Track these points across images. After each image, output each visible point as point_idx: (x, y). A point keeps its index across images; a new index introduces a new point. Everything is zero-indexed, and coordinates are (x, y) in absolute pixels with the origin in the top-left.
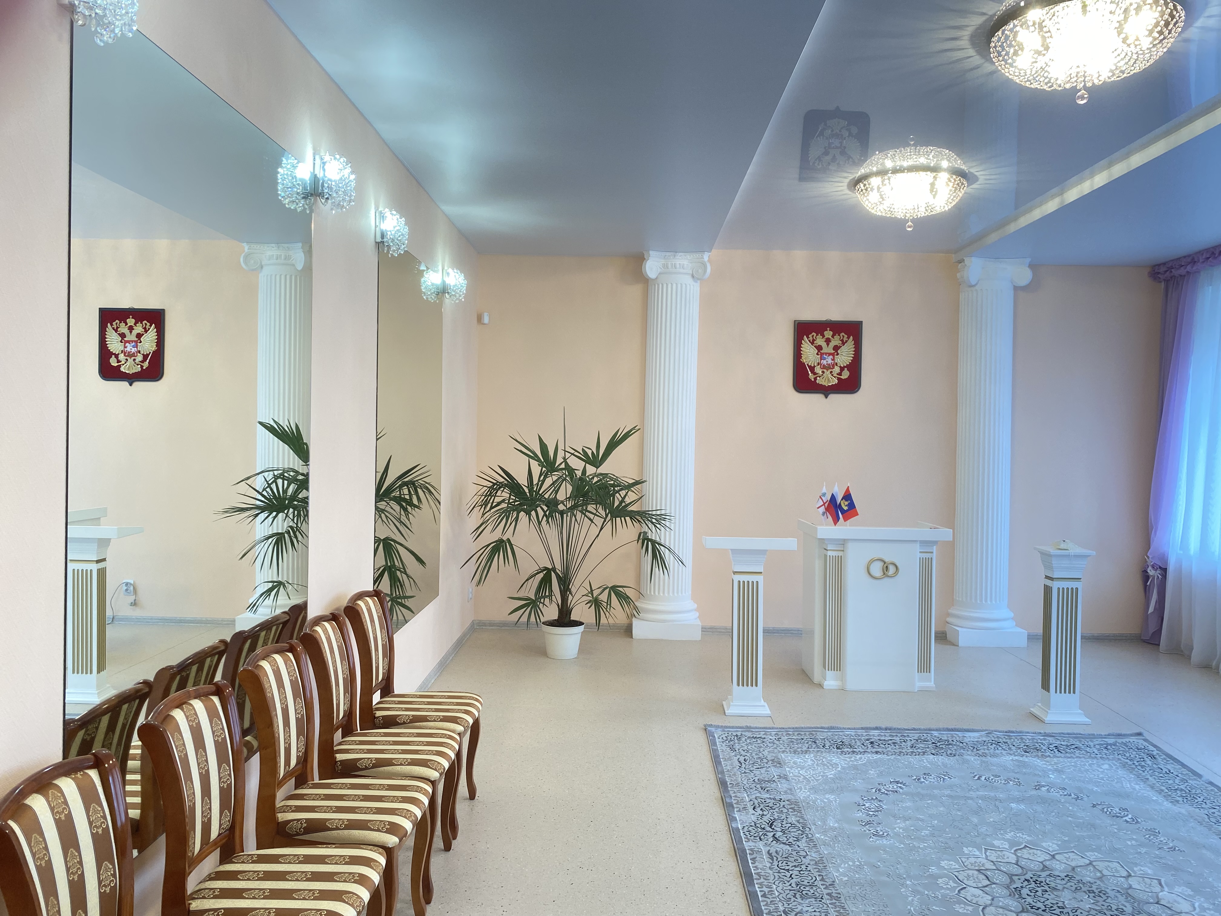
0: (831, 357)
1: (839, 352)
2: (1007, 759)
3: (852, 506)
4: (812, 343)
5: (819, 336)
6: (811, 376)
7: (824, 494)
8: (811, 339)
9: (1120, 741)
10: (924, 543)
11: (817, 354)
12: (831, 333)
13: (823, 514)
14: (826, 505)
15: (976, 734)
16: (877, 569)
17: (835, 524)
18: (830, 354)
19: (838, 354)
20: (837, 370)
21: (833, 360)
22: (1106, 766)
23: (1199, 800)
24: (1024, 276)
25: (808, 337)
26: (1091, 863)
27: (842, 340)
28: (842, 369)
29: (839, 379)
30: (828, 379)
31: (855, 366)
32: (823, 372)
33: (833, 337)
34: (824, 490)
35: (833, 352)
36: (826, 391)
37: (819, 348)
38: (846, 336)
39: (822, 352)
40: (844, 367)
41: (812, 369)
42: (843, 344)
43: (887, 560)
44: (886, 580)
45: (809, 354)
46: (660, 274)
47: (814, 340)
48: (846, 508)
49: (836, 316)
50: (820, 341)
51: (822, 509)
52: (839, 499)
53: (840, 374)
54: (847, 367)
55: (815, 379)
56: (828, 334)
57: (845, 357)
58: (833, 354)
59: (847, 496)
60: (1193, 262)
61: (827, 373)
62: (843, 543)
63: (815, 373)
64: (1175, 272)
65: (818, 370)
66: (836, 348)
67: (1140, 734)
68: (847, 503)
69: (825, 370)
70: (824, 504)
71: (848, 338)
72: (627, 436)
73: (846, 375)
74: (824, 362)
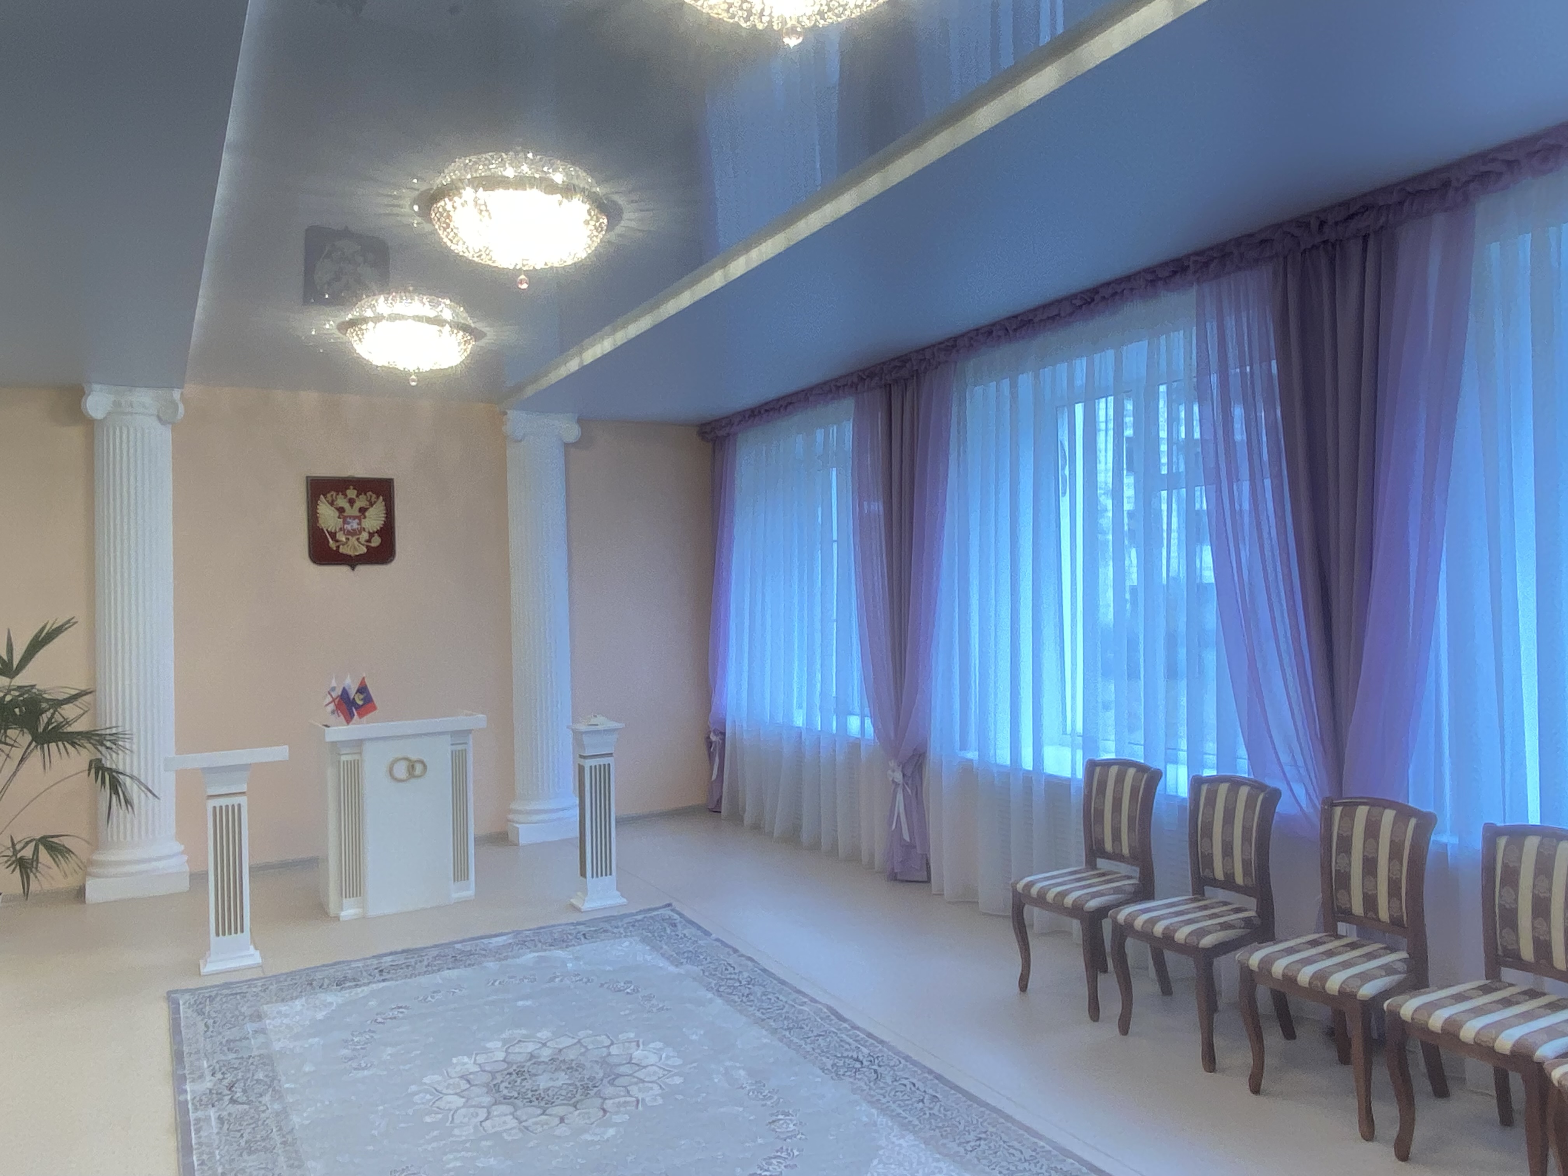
0: (357, 521)
1: (367, 514)
2: (529, 957)
3: (368, 700)
4: (332, 504)
5: (340, 496)
6: (332, 544)
7: (333, 689)
8: (329, 499)
9: (648, 915)
10: (454, 733)
11: (339, 517)
12: (355, 492)
13: (333, 712)
14: (337, 701)
15: (504, 938)
16: (401, 770)
17: (348, 721)
18: (355, 518)
19: (365, 517)
20: (365, 536)
21: (359, 524)
22: (627, 944)
23: (702, 957)
24: (572, 432)
25: (325, 497)
26: (579, 1041)
27: (370, 501)
28: (371, 535)
29: (367, 547)
30: (355, 547)
31: (387, 532)
32: (348, 539)
33: (357, 496)
34: (334, 683)
35: (358, 514)
36: (352, 562)
37: (341, 510)
38: (374, 496)
39: (345, 514)
40: (374, 533)
41: (333, 535)
42: (372, 505)
43: (414, 758)
44: (413, 780)
45: (328, 516)
46: (109, 413)
47: (333, 501)
48: (360, 703)
49: (360, 472)
50: (342, 502)
51: (332, 707)
52: (352, 693)
53: (369, 541)
54: (377, 532)
55: (338, 547)
56: (352, 493)
57: (374, 519)
58: (359, 518)
59: (362, 689)
60: (731, 424)
61: (353, 540)
62: (359, 744)
63: (337, 541)
64: (721, 433)
65: (342, 537)
66: (363, 510)
67: (669, 905)
68: (362, 697)
69: (350, 537)
70: (334, 701)
71: (378, 498)
72: (59, 631)
73: (376, 541)
74: (348, 527)
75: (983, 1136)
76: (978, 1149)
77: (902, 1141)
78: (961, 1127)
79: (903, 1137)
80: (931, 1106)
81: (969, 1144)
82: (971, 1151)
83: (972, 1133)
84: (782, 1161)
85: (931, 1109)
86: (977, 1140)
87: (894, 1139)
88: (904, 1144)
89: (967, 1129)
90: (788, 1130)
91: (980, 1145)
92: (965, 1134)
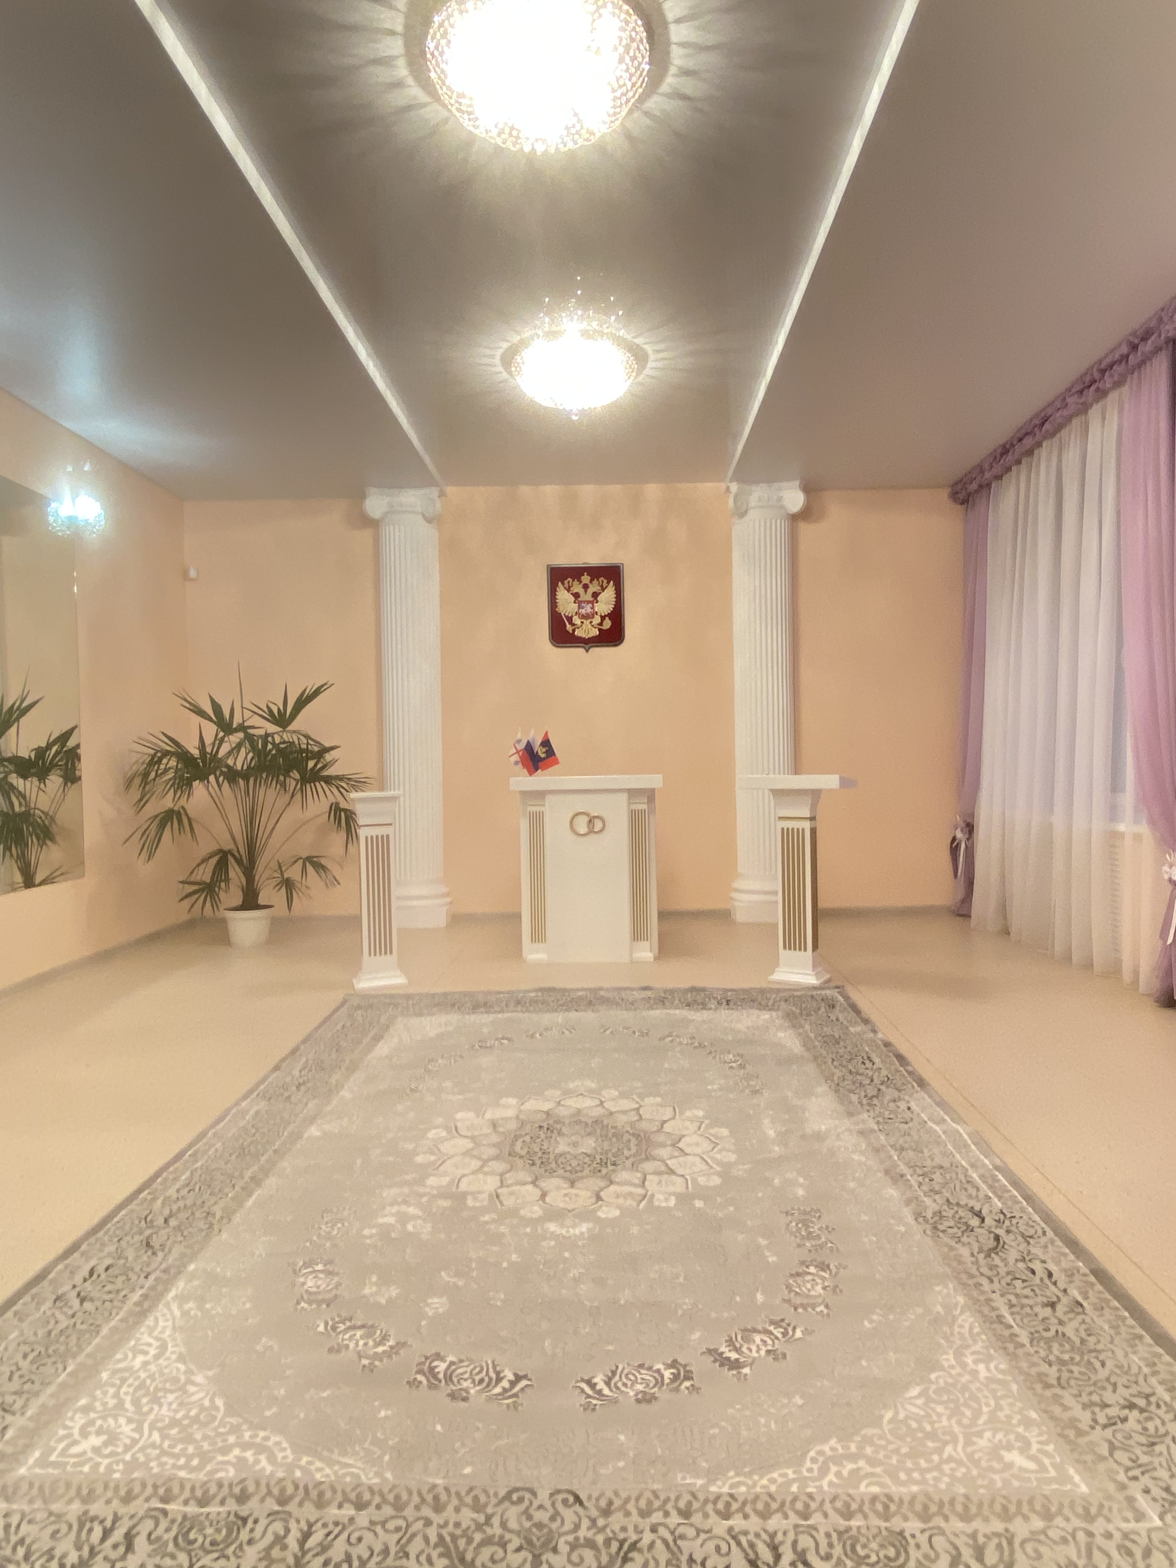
0: (590, 605)
1: (599, 599)
2: (658, 1013)
3: (550, 752)
4: (568, 590)
5: (576, 582)
6: (569, 628)
8: (566, 585)
10: (630, 792)
11: (575, 602)
12: (589, 578)
13: (516, 763)
14: (521, 753)
16: (581, 825)
17: (532, 773)
18: (588, 602)
19: (597, 602)
20: (597, 620)
22: (767, 1016)
24: (797, 501)
25: (563, 584)
26: (639, 1108)
27: (602, 586)
28: (603, 618)
29: (600, 630)
30: (587, 630)
31: (617, 615)
32: (582, 622)
33: (591, 582)
34: (519, 736)
35: (592, 599)
36: (588, 643)
37: (576, 596)
38: (605, 581)
39: (580, 599)
40: (605, 616)
41: (570, 619)
42: (603, 589)
43: (594, 813)
44: (592, 836)
45: (566, 603)
46: (384, 513)
47: (570, 587)
48: (543, 756)
49: (594, 559)
50: (577, 588)
51: (516, 758)
52: (536, 746)
53: (601, 624)
54: (609, 615)
55: (574, 631)
56: (586, 579)
57: (605, 604)
58: (592, 602)
59: (546, 743)
61: (587, 622)
63: (573, 625)
65: (577, 621)
66: (595, 595)
68: (544, 750)
69: (585, 621)
70: (518, 752)
71: (608, 583)
73: (607, 624)
74: (583, 611)
75: (1142, 1402)
76: (1120, 1426)
77: (981, 1367)
78: (1103, 1374)
79: (987, 1360)
80: (1065, 1319)
81: (1108, 1411)
82: (1105, 1427)
83: (1121, 1390)
84: (769, 1342)
85: (1061, 1323)
86: (1124, 1407)
87: (969, 1360)
88: (983, 1372)
89: (1113, 1379)
90: (813, 1293)
91: (1124, 1420)
92: (1104, 1388)
